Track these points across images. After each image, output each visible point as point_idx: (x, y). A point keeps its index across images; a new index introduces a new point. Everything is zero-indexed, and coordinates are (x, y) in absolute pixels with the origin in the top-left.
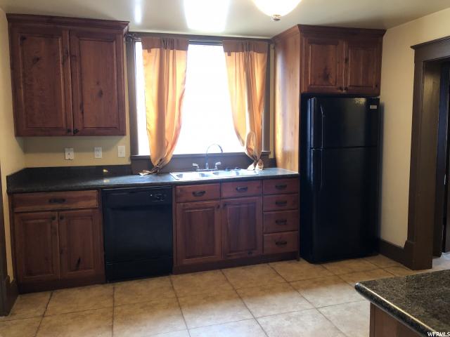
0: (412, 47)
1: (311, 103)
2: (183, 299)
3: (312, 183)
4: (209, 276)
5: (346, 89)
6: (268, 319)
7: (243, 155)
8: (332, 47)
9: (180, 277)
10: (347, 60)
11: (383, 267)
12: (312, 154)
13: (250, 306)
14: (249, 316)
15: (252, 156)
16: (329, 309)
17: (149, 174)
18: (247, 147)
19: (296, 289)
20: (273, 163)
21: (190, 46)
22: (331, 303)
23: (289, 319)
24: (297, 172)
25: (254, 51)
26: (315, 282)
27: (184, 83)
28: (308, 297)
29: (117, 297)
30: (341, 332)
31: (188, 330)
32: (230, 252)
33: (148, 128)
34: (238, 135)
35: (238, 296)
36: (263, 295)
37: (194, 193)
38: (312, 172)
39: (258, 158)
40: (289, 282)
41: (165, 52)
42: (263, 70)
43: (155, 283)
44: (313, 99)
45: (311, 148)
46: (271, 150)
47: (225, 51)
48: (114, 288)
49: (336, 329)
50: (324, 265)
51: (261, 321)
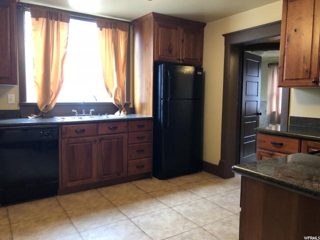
0: (223, 35)
1: (161, 68)
2: (70, 212)
3: (162, 123)
4: (87, 195)
5: (182, 60)
6: (139, 218)
7: (111, 104)
8: (174, 31)
9: (65, 197)
10: (183, 41)
11: (206, 178)
12: (162, 103)
13: (124, 211)
14: (125, 218)
15: (118, 105)
16: (179, 207)
17: (36, 117)
18: (115, 99)
19: (154, 197)
20: (132, 111)
21: (71, 20)
22: (179, 203)
23: (153, 216)
24: (151, 116)
25: (119, 29)
26: (166, 191)
27: (66, 47)
28: (163, 201)
29: (11, 217)
30: (189, 221)
31: (79, 233)
32: (105, 175)
33: (36, 81)
34: (108, 89)
35: (113, 206)
36: (131, 203)
37: (76, 131)
38: (162, 116)
39: (123, 107)
40: (148, 193)
41: (51, 22)
42: (125, 43)
43: (44, 203)
44: (162, 65)
45: (161, 99)
46: (131, 101)
47: (98, 26)
48: (7, 210)
49: (186, 218)
50: (169, 180)
51: (134, 220)
